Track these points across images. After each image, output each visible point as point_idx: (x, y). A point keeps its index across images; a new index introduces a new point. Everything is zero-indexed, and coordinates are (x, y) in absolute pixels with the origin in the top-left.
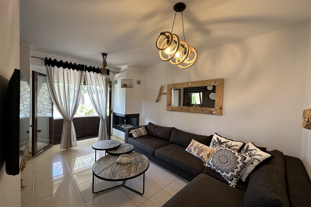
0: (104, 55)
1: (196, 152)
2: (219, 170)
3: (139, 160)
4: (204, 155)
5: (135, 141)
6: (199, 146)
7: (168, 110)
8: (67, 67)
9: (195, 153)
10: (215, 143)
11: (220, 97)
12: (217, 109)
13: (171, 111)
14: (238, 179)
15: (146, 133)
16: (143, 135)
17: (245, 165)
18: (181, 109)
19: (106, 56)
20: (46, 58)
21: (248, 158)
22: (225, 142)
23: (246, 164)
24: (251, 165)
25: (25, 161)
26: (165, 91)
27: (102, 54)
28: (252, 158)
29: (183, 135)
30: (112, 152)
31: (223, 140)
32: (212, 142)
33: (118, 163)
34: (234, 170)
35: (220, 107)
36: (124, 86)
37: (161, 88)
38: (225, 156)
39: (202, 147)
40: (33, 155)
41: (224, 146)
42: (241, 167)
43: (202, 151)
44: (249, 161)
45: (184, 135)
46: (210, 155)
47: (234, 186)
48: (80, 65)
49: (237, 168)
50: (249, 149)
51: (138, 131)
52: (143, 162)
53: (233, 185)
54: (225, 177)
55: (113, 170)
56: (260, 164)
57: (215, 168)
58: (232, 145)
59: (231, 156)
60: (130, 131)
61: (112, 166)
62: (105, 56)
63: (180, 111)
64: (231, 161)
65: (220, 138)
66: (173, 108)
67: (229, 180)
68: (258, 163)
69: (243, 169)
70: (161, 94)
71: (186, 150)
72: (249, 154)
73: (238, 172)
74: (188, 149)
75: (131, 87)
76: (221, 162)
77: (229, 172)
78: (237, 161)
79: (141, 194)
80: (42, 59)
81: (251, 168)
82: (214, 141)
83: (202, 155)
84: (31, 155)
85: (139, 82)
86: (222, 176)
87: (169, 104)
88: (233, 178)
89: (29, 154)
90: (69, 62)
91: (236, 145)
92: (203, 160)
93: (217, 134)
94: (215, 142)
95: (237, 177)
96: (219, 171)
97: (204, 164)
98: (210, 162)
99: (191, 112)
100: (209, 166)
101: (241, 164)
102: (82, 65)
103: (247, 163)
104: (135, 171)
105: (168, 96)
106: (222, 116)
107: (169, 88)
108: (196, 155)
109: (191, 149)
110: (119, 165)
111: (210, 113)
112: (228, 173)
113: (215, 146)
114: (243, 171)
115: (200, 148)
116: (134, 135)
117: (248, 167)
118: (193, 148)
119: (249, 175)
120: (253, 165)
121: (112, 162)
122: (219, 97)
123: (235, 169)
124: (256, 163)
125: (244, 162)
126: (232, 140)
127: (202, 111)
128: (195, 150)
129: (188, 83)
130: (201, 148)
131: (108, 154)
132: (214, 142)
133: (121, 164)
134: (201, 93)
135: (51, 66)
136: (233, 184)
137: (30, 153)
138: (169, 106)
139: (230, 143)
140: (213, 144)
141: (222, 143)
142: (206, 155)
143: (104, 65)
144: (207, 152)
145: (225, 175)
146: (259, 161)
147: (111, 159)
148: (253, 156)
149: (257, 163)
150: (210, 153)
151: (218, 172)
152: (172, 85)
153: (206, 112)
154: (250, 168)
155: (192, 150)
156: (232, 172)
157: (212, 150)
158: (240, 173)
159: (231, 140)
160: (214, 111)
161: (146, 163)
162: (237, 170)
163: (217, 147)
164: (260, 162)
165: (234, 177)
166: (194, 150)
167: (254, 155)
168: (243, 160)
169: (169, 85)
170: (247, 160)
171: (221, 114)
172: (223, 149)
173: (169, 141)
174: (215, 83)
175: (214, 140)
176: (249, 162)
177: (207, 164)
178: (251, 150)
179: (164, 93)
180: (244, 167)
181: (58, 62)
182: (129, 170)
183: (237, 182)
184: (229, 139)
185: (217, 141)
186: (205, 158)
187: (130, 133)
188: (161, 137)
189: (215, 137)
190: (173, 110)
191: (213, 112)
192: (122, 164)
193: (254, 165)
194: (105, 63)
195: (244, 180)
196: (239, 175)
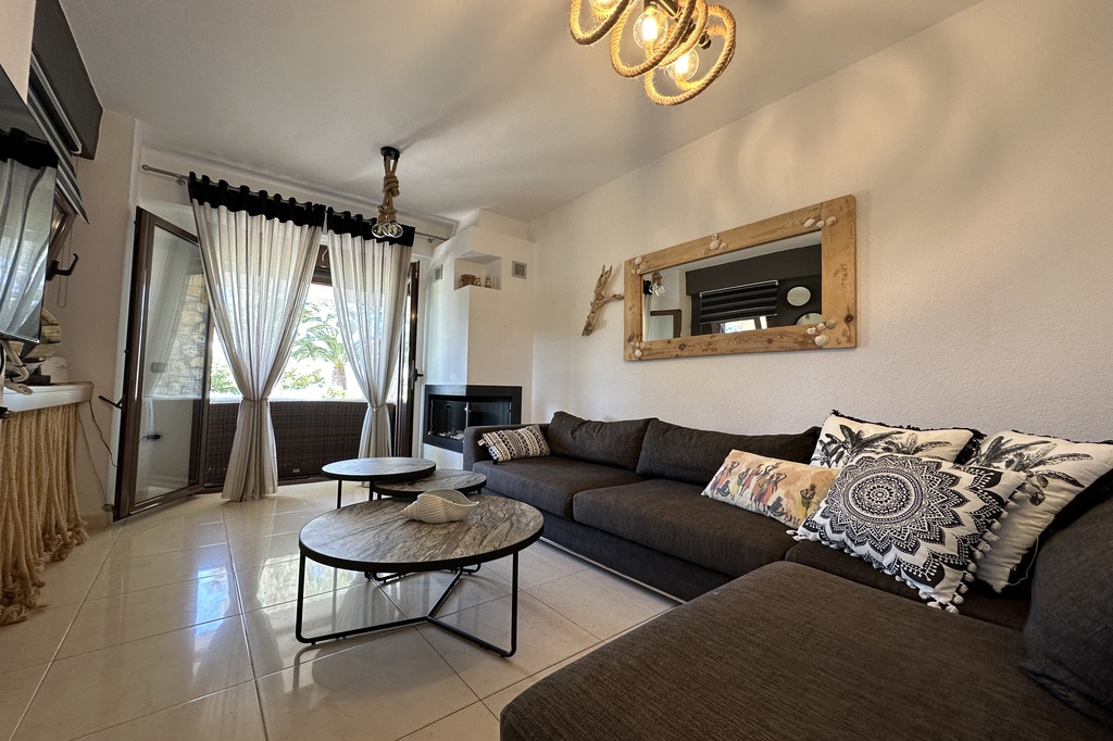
0: (391, 153)
1: (748, 492)
2: (863, 543)
3: (502, 516)
4: (788, 495)
5: (498, 471)
6: (763, 468)
7: (630, 359)
8: (261, 213)
9: (743, 498)
10: (834, 446)
11: (841, 274)
12: (833, 321)
13: (640, 359)
14: (969, 576)
15: (545, 447)
16: (531, 453)
17: (996, 510)
18: (682, 347)
19: (396, 160)
20: (192, 174)
21: (1010, 478)
22: (882, 437)
23: (1002, 504)
24: (1031, 509)
25: (82, 530)
26: (618, 287)
27: (382, 149)
28: (1032, 476)
29: (691, 439)
30: (396, 488)
31: (869, 431)
32: (819, 446)
33: (412, 521)
34: (941, 533)
35: (845, 315)
36: (466, 280)
37: (600, 280)
38: (890, 480)
39: (774, 467)
40: (117, 518)
41: (880, 450)
42: (979, 517)
43: (776, 483)
44: (1021, 487)
45: (694, 440)
46: (813, 495)
47: (952, 608)
48: (309, 204)
49: (960, 523)
50: (1008, 446)
51: (511, 437)
52: (518, 521)
53: (943, 606)
54: (899, 573)
55: (383, 537)
56: (1079, 497)
57: (844, 535)
58: (919, 443)
59: (922, 477)
60: (481, 437)
61: (384, 527)
62: (392, 161)
63: (677, 357)
64: (920, 496)
65: (855, 427)
66: (649, 349)
67: (923, 581)
68: (1071, 497)
69: (989, 526)
70: (601, 301)
71: (708, 491)
72: (1009, 463)
73: (965, 541)
74: (713, 488)
75: (490, 283)
76: (870, 509)
77: (917, 545)
78: (954, 492)
79: (503, 655)
80: (180, 180)
81: (1032, 522)
82: (827, 440)
83: (779, 499)
84: (111, 514)
85: (519, 270)
86: (881, 568)
87: (634, 336)
88: (940, 569)
89: (102, 512)
90: (271, 195)
91: (935, 443)
92: (782, 519)
93: (843, 416)
94: (834, 441)
95: (964, 567)
96: (864, 550)
97: (789, 532)
98: (818, 518)
99: (722, 354)
100: (812, 536)
101: (975, 503)
102: (316, 205)
103: (1011, 497)
104: (478, 542)
105: (629, 304)
106: (858, 350)
107: (633, 271)
108: (749, 502)
109: (728, 482)
110: (415, 525)
111: (801, 343)
112: (913, 551)
113: (834, 458)
114: (989, 535)
115: (766, 473)
116: (497, 452)
117: (1018, 520)
118: (733, 480)
119: (1024, 556)
120: (1042, 506)
121: (387, 517)
122: (836, 273)
123: (948, 526)
124: (1057, 497)
125: (990, 493)
126: (918, 429)
127: (770, 341)
128: (746, 485)
129: (707, 240)
130: (771, 473)
131: (379, 497)
132: (829, 444)
133: (421, 522)
134: (763, 319)
135: (207, 204)
136: (943, 596)
137: (106, 507)
138: (632, 343)
139: (904, 438)
140: (827, 454)
141: (870, 442)
142: (798, 497)
143: (387, 188)
144: (798, 484)
145: (899, 563)
146: (1074, 482)
147: (387, 510)
148: (1036, 465)
149: (1063, 495)
150: (813, 487)
151: (860, 558)
152: (643, 258)
153: (787, 342)
154: (1028, 525)
155: (733, 486)
156: (934, 541)
157: (824, 472)
158: (975, 546)
159: (909, 428)
160: (819, 332)
161: (528, 525)
162: (959, 531)
163: (844, 459)
164: (1081, 489)
165: (949, 564)
166: (739, 484)
167: (1042, 463)
168: (988, 485)
169: (631, 262)
170: (1003, 482)
171: (852, 343)
172: (877, 457)
173: (634, 470)
174: (818, 219)
175: (828, 435)
176: (1019, 494)
177: (801, 530)
178: (1020, 448)
179: (614, 296)
180: (997, 516)
181: (233, 193)
182: (452, 541)
183: (964, 589)
184: (901, 427)
185: (843, 439)
186: (793, 508)
187: (481, 443)
188: (601, 457)
189: (831, 427)
190: (650, 355)
191: (817, 339)
192: (424, 523)
193: (1050, 503)
194: (391, 186)
195: (1000, 582)
196: (972, 556)
